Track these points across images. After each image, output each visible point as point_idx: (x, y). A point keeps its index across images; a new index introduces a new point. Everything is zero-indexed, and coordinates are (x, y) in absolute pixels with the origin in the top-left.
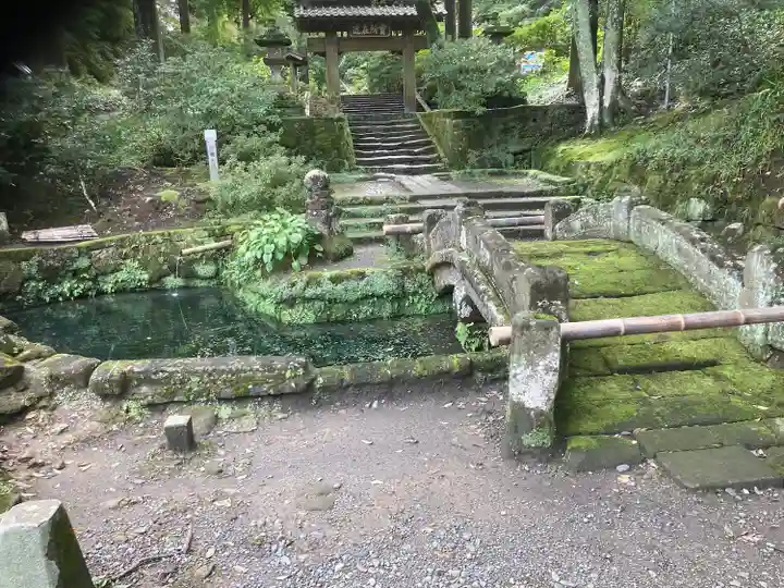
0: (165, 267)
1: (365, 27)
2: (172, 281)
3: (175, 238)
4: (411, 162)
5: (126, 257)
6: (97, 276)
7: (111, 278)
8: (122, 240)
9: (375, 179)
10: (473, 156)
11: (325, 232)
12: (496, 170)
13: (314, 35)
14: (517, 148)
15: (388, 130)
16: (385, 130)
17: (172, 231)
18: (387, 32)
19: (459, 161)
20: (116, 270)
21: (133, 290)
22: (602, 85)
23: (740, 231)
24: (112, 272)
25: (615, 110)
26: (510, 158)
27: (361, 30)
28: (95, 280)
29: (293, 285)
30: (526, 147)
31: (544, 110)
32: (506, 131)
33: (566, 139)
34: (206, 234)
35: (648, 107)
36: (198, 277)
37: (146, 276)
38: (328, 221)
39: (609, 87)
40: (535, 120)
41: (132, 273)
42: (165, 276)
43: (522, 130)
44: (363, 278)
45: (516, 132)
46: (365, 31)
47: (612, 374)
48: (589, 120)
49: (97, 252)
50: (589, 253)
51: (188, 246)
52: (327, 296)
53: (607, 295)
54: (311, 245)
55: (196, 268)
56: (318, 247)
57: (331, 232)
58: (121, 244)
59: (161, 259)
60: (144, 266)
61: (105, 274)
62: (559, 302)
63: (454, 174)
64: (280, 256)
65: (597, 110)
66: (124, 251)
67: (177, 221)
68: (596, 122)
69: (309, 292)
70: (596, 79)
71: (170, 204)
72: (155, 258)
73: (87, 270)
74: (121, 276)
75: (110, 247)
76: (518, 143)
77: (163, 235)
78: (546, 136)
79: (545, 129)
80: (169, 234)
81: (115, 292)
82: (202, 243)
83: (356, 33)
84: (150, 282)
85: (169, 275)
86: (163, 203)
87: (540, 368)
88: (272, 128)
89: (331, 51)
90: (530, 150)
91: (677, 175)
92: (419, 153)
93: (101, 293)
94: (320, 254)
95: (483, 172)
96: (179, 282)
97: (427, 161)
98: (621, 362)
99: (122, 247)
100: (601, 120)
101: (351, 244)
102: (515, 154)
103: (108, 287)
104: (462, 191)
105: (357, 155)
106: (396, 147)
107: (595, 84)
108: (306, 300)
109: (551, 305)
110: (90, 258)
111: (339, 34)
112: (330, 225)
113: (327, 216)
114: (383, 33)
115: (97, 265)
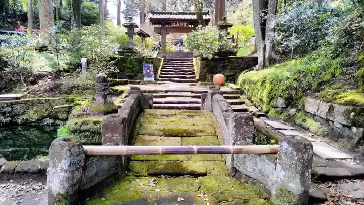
0: (46, 114)
1: (178, 23)
2: (48, 121)
3: (51, 102)
4: (183, 78)
6: (15, 116)
7: (21, 118)
10: (209, 77)
11: (103, 101)
13: (157, 26)
14: (229, 74)
15: (179, 65)
18: (187, 25)
19: (203, 78)
20: (24, 114)
22: (265, 48)
24: (22, 115)
25: (270, 59)
26: (226, 78)
27: (176, 24)
28: (13, 117)
30: (233, 74)
32: (224, 67)
34: (65, 100)
36: (59, 120)
37: (37, 117)
38: (105, 96)
40: (237, 63)
42: (45, 118)
43: (232, 66)
45: (229, 67)
46: (178, 25)
47: (147, 176)
48: (259, 63)
49: (16, 105)
51: (57, 105)
55: (59, 115)
57: (106, 102)
58: (27, 103)
59: (44, 110)
61: (18, 115)
62: (118, 135)
63: (198, 83)
65: (262, 59)
66: (28, 106)
68: (262, 64)
69: (84, 127)
70: (262, 46)
72: (41, 109)
73: (9, 113)
74: (26, 117)
75: (21, 104)
76: (229, 72)
77: (46, 100)
78: (242, 70)
79: (242, 66)
80: (48, 99)
81: (22, 124)
82: (63, 104)
83: (174, 25)
84: (38, 120)
85: (47, 118)
89: (164, 32)
92: (188, 74)
93: (16, 124)
96: (51, 121)
97: (190, 78)
100: (264, 64)
101: (117, 108)
102: (228, 77)
103: (19, 122)
104: (189, 89)
105: (161, 74)
106: (180, 72)
107: (262, 48)
108: (81, 132)
109: (113, 136)
110: (12, 108)
111: (167, 26)
112: (105, 99)
113: (104, 94)
114: (185, 26)
115: (15, 111)
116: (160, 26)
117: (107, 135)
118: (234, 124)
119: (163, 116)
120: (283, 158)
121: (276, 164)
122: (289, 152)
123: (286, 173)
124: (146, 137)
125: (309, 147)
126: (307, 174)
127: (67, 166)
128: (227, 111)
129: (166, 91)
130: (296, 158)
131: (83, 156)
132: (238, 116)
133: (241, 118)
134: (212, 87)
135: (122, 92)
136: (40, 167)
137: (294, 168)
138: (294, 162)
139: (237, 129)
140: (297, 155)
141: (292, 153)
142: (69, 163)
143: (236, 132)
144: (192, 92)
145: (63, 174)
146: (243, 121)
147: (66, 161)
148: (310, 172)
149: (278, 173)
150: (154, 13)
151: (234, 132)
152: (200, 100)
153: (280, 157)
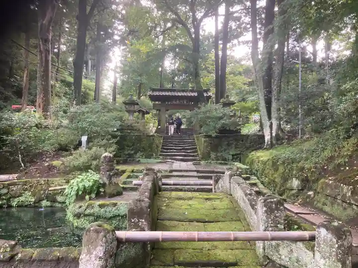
0: (43, 196)
1: (178, 100)
2: (45, 203)
3: (50, 183)
4: (185, 156)
5: (26, 190)
6: (10, 198)
7: (16, 200)
8: (26, 182)
9: (165, 162)
10: (213, 155)
11: (107, 183)
12: (223, 162)
13: (157, 103)
14: (234, 153)
15: (181, 142)
16: (179, 142)
17: (49, 179)
18: (187, 102)
19: (206, 157)
20: (20, 195)
21: (26, 206)
22: (271, 126)
23: (312, 196)
24: (18, 197)
25: (278, 138)
26: (231, 157)
27: (176, 101)
28: (8, 200)
29: (80, 207)
30: (239, 152)
31: (247, 136)
32: (229, 145)
33: (256, 150)
34: (65, 181)
35: (293, 137)
36: (57, 202)
37: (33, 200)
38: (110, 177)
39: (275, 127)
40: (242, 141)
41: (28, 198)
42: (42, 200)
43: (237, 145)
44: (115, 206)
45: (233, 146)
46: (178, 102)
47: (174, 266)
48: (266, 142)
49: (13, 186)
50: (207, 199)
51: (56, 186)
52: (96, 214)
53: (198, 221)
54: (98, 188)
55: (57, 198)
56: (102, 190)
57: (110, 183)
58: (25, 183)
59: (42, 192)
60: (34, 195)
61: (15, 197)
62: (143, 220)
63: (202, 162)
64: (80, 193)
65: (269, 137)
66: (26, 187)
67: (57, 175)
68: (269, 143)
69: (88, 212)
70: (268, 124)
71: (56, 168)
72: (40, 191)
73: (5, 194)
74: (22, 199)
75: (18, 185)
76: (234, 151)
77: (45, 181)
78: (248, 149)
79: (247, 145)
80: (48, 180)
81: (17, 206)
82: (62, 185)
83: (174, 102)
84: (35, 203)
85: (44, 200)
86: (54, 166)
87: (93, 256)
88: (114, 137)
89: (163, 109)
90: (240, 154)
91: (289, 167)
92: (190, 153)
93: (10, 206)
94: (102, 193)
95: (216, 163)
96: (49, 204)
97: (193, 156)
98: (181, 259)
99: (25, 185)
100: (271, 142)
101: (122, 190)
102: (233, 155)
103: (14, 204)
104: (195, 169)
105: (161, 152)
106: (181, 149)
107: (268, 126)
108: (85, 215)
109: (139, 221)
110: (9, 189)
111: (167, 103)
112: (110, 179)
113: (110, 175)
114: (185, 102)
115: (11, 193)
116: (160, 103)
117: (133, 221)
118: (265, 209)
119: (180, 199)
120: (322, 246)
121: (314, 252)
122: (329, 239)
123: (326, 262)
124: (167, 223)
125: (348, 234)
126: (348, 262)
127: (102, 253)
128: (250, 195)
129: (171, 171)
130: (337, 246)
131: (115, 243)
132: (268, 201)
133: (271, 202)
134: (230, 169)
135: (124, 172)
136: (58, 254)
137: (334, 256)
138: (334, 249)
139: (268, 214)
140: (337, 242)
141: (331, 240)
142: (104, 250)
143: (267, 218)
144: (198, 172)
145: (97, 262)
146: (274, 205)
147: (101, 248)
148: (350, 259)
149: (317, 261)
150: (154, 90)
151: (265, 218)
152: (211, 182)
153: (319, 244)
